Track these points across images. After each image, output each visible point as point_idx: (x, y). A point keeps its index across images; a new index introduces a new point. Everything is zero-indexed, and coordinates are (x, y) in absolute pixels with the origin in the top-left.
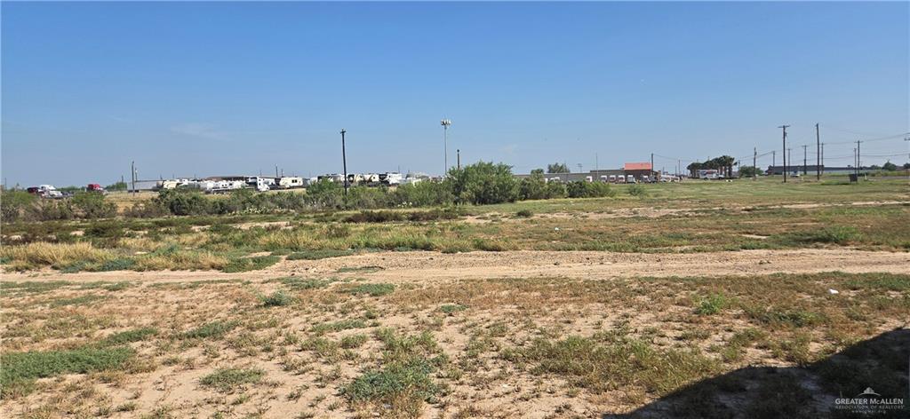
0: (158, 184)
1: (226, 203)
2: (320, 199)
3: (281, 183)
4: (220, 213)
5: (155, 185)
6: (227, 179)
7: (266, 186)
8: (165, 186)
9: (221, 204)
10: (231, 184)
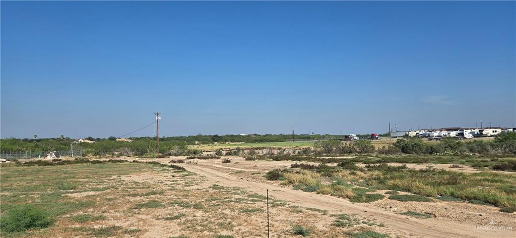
0: (406, 134)
1: (434, 147)
2: (504, 146)
3: (484, 132)
4: (431, 153)
5: (404, 134)
6: (448, 130)
7: (471, 135)
8: (410, 135)
9: (431, 148)
10: (449, 134)
